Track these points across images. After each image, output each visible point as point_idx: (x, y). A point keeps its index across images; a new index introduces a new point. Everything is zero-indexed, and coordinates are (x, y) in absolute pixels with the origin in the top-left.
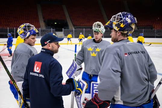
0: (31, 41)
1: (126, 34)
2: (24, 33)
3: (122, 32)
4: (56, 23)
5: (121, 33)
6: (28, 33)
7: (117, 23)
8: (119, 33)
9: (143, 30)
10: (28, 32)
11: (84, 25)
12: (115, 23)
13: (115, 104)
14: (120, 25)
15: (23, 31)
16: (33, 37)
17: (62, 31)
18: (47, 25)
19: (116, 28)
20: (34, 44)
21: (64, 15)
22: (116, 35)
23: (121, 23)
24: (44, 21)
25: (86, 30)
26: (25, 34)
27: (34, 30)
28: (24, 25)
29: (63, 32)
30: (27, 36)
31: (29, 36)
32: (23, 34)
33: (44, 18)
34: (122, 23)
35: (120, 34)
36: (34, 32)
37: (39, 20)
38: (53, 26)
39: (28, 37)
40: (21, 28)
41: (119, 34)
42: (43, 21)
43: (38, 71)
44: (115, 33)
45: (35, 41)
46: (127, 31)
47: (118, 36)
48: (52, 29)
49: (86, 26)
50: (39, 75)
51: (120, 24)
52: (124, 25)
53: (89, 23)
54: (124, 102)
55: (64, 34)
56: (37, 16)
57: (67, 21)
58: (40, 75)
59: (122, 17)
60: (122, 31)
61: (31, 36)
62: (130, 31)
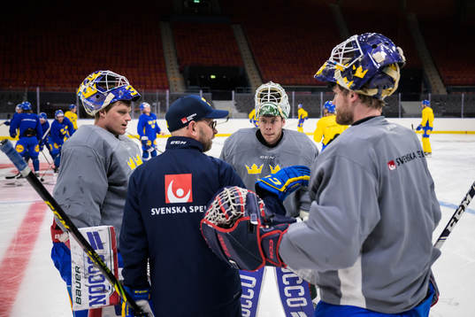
0: (115, 118)
1: (374, 97)
2: (97, 95)
3: (361, 92)
4: (213, 77)
5: (359, 95)
6: (110, 97)
7: (347, 67)
8: (352, 96)
9: (463, 95)
10: (108, 93)
11: (293, 81)
12: (340, 66)
13: (342, 304)
14: (354, 72)
15: (95, 90)
16: (123, 107)
17: (231, 99)
18: (189, 82)
19: (344, 82)
20: (124, 129)
21: (238, 54)
22: (346, 101)
23: (357, 64)
24: (181, 71)
25: (298, 95)
26: (99, 98)
27: (127, 88)
28: (100, 74)
29: (232, 103)
30: (105, 105)
31: (112, 103)
32: (94, 98)
33: (179, 62)
34: (361, 67)
35: (355, 98)
36: (127, 93)
37: (165, 69)
38: (207, 86)
39: (108, 108)
40: (88, 81)
41: (352, 100)
42: (176, 71)
43: (185, 200)
44: (342, 97)
45: (127, 121)
46: (377, 87)
47: (350, 104)
48: (201, 92)
49: (301, 85)
50: (188, 210)
51: (354, 68)
52: (365, 72)
53: (307, 76)
54: (368, 300)
55: (237, 109)
56: (161, 55)
57: (244, 70)
58: (191, 208)
59: (359, 48)
60: (361, 89)
61: (117, 103)
62: (384, 88)
